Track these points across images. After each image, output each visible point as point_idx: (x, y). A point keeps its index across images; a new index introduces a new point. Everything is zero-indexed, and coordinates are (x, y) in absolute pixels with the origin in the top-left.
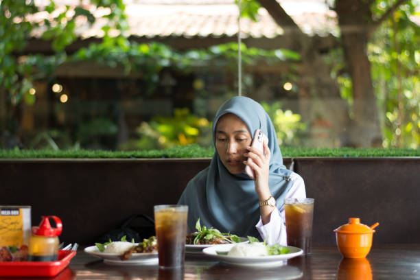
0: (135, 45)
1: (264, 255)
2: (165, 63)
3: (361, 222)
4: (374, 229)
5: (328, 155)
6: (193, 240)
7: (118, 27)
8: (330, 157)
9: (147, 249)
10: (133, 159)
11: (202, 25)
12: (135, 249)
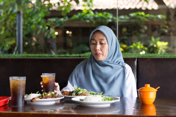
0: (97, 13)
1: (100, 101)
2: (110, 20)
3: (151, 86)
4: (157, 90)
5: (155, 56)
6: (72, 94)
7: (89, 5)
8: (156, 57)
9: (44, 97)
10: (65, 58)
11: (127, 5)
12: (39, 97)
